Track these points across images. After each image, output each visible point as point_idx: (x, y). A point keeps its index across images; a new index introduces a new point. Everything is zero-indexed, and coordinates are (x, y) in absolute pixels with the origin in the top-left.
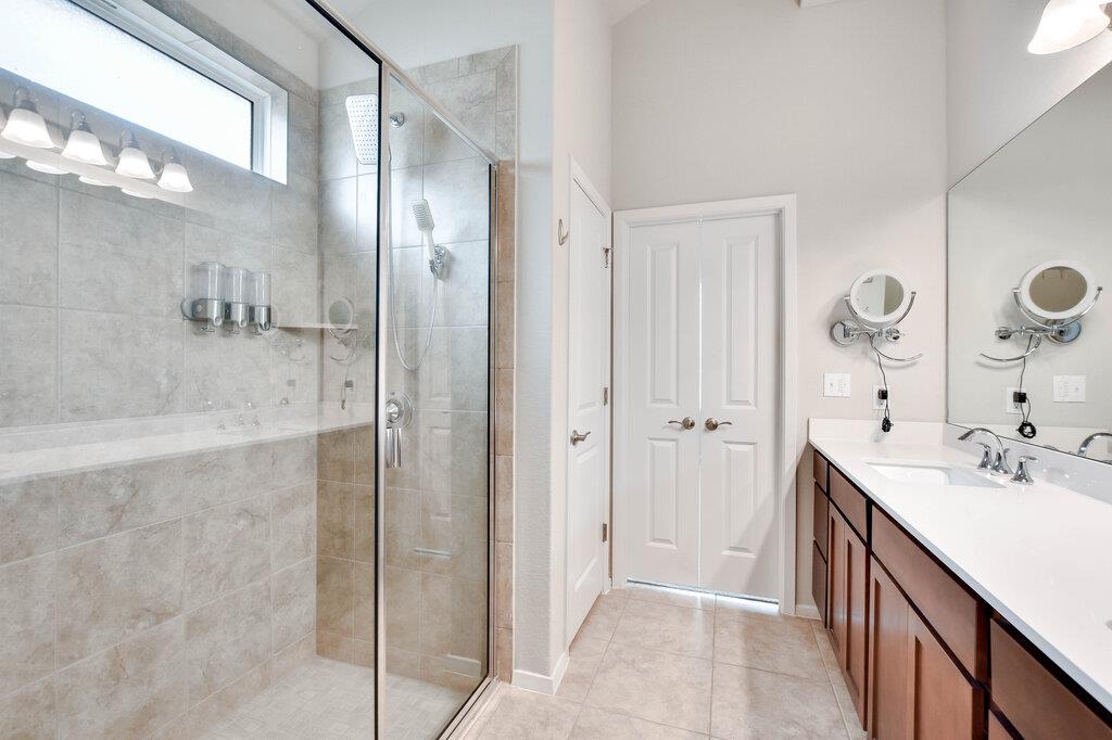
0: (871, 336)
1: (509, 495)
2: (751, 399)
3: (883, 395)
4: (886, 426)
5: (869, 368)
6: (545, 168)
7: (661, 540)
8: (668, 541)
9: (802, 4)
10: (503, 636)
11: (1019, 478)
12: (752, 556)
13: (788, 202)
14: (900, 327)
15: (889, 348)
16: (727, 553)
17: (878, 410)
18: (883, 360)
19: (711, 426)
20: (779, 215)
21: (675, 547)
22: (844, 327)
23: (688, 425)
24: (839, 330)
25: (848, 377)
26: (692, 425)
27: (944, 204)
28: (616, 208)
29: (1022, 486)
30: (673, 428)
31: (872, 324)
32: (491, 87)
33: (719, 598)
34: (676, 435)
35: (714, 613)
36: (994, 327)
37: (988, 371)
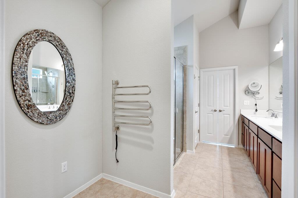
0: (253, 93)
1: (186, 121)
2: (229, 106)
3: (256, 105)
4: (256, 110)
5: (253, 100)
6: (192, 66)
7: (210, 134)
8: (211, 134)
9: (239, 29)
10: (185, 144)
11: (276, 117)
12: (229, 136)
13: (236, 67)
14: (259, 91)
15: (257, 96)
16: (224, 136)
17: (255, 107)
18: (256, 98)
19: (220, 111)
20: (234, 70)
21: (212, 135)
22: (248, 91)
23: (215, 111)
24: (247, 92)
25: (249, 101)
26: (216, 111)
27: (268, 68)
28: (200, 68)
29: (276, 118)
30: (212, 111)
31: (253, 91)
32: (182, 53)
33: (222, 145)
34: (213, 113)
35: (221, 147)
36: (279, 92)
37: (277, 100)
